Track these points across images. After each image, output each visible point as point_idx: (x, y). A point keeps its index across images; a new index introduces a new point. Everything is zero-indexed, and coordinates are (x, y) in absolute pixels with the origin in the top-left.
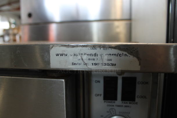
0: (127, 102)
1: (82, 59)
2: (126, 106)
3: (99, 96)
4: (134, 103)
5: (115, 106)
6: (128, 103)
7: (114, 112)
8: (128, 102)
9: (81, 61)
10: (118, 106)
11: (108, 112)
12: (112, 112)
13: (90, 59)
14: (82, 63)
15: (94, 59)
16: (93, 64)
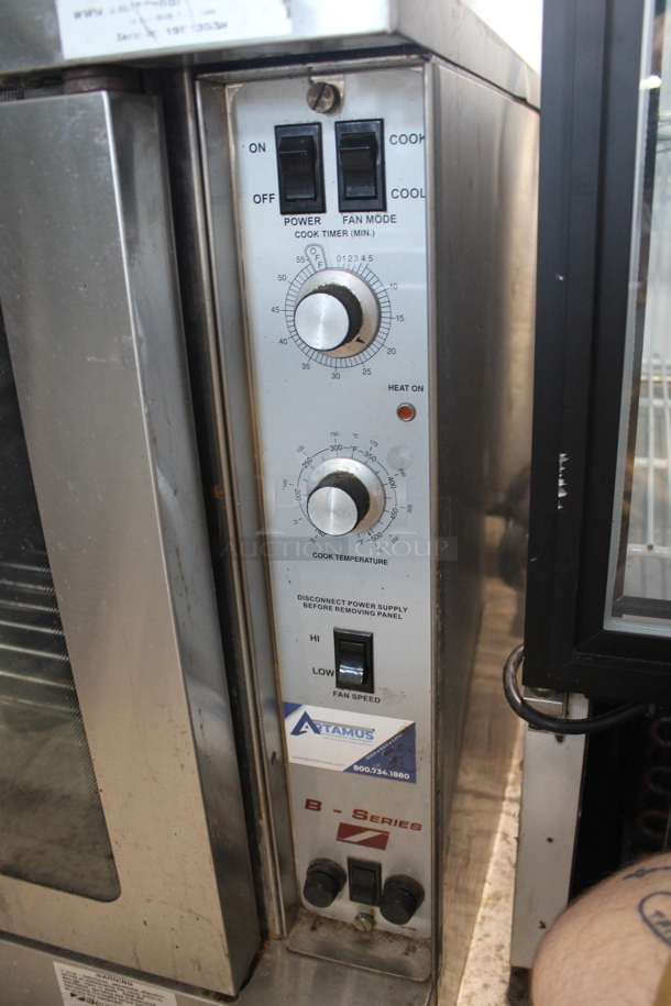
0: (359, 214)
1: (142, 20)
2: (357, 233)
3: (267, 201)
4: (383, 220)
5: (321, 234)
6: (364, 220)
7: (321, 259)
8: (363, 215)
9: (139, 28)
10: (333, 234)
11: (300, 259)
12: (312, 257)
13: (160, 17)
14: (144, 32)
15: (170, 16)
16: (169, 30)
